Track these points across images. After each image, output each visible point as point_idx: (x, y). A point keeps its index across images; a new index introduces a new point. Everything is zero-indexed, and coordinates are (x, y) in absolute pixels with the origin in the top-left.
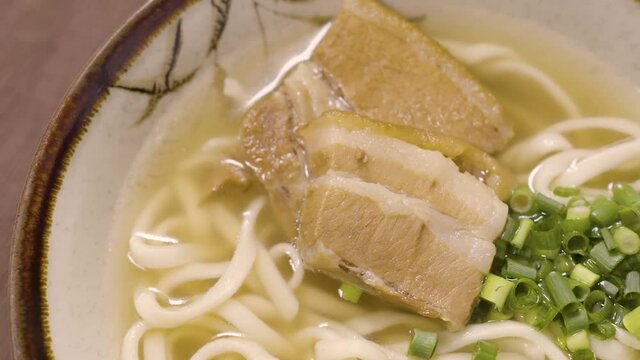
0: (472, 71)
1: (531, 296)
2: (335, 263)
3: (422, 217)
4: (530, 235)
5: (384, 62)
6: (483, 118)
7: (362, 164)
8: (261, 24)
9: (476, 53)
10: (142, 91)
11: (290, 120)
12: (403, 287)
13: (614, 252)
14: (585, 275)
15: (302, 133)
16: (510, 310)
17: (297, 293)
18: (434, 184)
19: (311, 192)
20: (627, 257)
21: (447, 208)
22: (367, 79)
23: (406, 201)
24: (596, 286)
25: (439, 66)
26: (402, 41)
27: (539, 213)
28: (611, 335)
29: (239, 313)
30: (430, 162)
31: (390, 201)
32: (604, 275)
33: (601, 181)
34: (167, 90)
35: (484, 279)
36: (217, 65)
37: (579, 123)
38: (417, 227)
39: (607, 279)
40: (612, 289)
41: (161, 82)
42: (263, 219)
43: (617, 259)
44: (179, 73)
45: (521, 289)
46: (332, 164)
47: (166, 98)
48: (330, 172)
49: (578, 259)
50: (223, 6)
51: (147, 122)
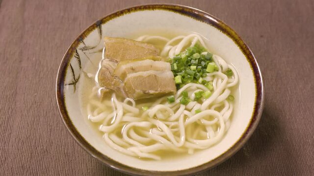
0: (142, 42)
1: (186, 77)
2: (142, 93)
3: (154, 73)
4: (177, 66)
5: (122, 49)
6: (151, 50)
7: (133, 70)
8: (88, 57)
9: (140, 39)
10: (71, 84)
11: (110, 72)
12: (159, 90)
13: (196, 60)
14: (193, 67)
15: (114, 73)
16: (184, 83)
17: (136, 107)
18: (151, 66)
19: (125, 84)
20: (199, 59)
21: (157, 69)
22: (121, 55)
23: (148, 72)
24: (197, 68)
25: (135, 44)
26: (123, 43)
27: (176, 61)
28: (206, 76)
29: (126, 118)
30: (147, 62)
31: (145, 74)
32: (197, 65)
33: (183, 49)
34: (76, 82)
35: (174, 79)
36: (84, 72)
37: (171, 41)
38: (154, 76)
39: (198, 66)
40: (200, 67)
41: (74, 80)
42: (118, 97)
43: (197, 61)
44: (76, 77)
45: (183, 77)
46: (127, 72)
47: (77, 84)
48: (128, 75)
49: (190, 66)
50: (78, 57)
51: (76, 91)
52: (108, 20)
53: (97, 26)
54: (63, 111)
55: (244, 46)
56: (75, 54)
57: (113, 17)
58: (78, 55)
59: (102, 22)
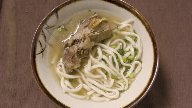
52: (62, 8)
53: (55, 13)
54: (35, 74)
55: (148, 27)
56: (41, 33)
57: (65, 6)
58: (44, 33)
59: (58, 9)
